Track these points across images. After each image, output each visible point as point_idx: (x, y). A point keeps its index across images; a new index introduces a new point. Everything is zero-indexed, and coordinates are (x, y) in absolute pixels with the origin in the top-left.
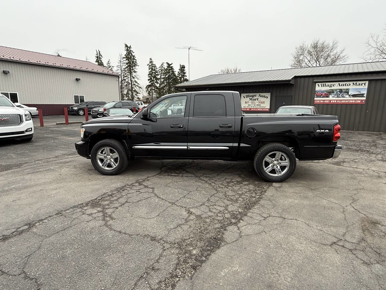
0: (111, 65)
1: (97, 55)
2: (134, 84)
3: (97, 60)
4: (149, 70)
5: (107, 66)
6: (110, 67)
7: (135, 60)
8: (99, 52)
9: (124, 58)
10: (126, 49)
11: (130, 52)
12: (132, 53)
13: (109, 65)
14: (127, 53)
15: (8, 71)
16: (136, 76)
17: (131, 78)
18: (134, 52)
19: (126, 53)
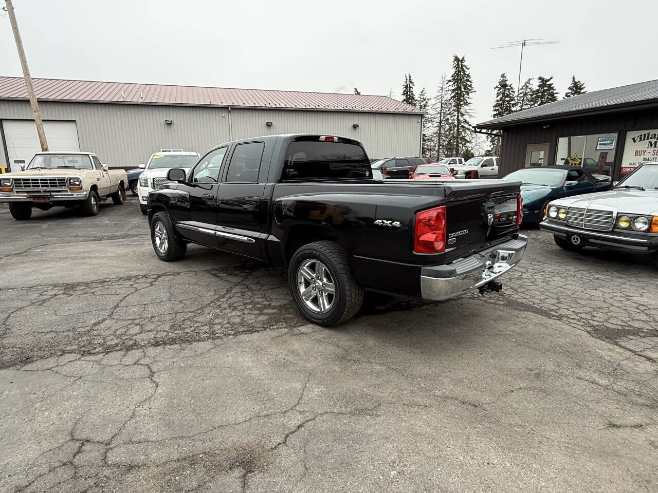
0: (427, 96)
1: (406, 82)
2: (463, 127)
3: (405, 91)
4: (497, 97)
5: (419, 99)
6: (425, 100)
7: (470, 81)
8: (410, 77)
9: (450, 81)
10: (455, 65)
11: (462, 68)
12: (466, 70)
13: (422, 97)
14: (456, 72)
15: (271, 123)
16: (468, 111)
17: (458, 116)
18: (468, 69)
19: (454, 73)
